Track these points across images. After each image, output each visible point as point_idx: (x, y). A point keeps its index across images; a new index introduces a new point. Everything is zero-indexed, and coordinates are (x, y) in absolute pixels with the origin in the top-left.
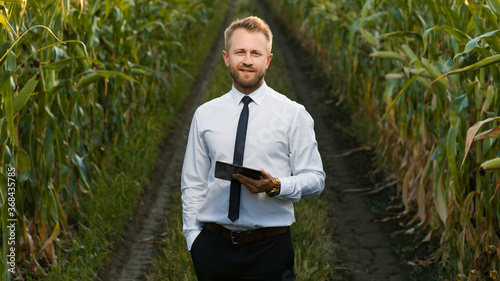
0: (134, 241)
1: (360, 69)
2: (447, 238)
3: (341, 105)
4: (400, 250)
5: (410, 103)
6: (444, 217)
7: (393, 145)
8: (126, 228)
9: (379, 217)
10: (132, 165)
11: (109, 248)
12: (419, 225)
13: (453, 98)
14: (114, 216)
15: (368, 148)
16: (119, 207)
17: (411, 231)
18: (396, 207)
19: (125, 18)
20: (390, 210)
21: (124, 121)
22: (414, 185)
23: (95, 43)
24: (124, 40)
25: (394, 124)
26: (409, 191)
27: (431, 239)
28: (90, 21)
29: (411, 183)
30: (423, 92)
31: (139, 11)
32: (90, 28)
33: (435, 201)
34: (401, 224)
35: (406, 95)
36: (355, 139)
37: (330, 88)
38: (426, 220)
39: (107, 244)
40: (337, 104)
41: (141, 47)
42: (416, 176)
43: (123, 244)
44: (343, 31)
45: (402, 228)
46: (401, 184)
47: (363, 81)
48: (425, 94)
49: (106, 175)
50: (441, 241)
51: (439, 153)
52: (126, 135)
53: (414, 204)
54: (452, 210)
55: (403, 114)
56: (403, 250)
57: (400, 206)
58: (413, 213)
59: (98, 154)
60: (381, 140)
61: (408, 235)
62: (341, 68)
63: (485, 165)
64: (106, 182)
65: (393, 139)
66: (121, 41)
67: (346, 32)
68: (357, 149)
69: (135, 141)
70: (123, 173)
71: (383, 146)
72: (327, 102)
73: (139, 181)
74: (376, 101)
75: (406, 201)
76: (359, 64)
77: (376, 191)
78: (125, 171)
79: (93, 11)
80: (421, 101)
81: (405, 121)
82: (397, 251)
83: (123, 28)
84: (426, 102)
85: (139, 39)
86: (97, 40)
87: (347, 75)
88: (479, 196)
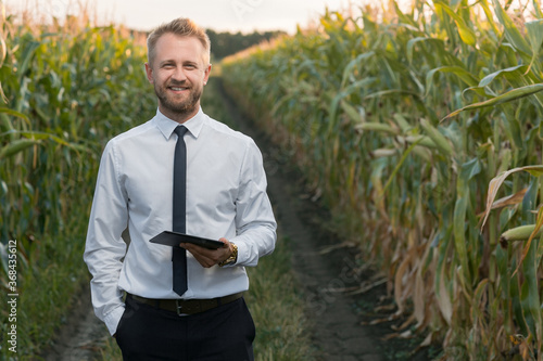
0: (66, 346)
1: (342, 155)
2: (451, 340)
3: (319, 199)
4: (394, 355)
5: (403, 184)
6: (448, 313)
7: (382, 236)
8: (57, 331)
9: (367, 319)
10: (67, 256)
11: (34, 351)
12: (417, 326)
13: (459, 167)
14: (42, 314)
15: (351, 244)
16: (49, 304)
17: (406, 334)
18: (386, 307)
19: (62, 85)
20: (379, 312)
21: (60, 209)
22: (409, 280)
23: (24, 107)
24: (62, 112)
25: (383, 212)
26: (403, 288)
27: (432, 342)
28: (18, 81)
29: (405, 279)
30: (421, 166)
31: (81, 81)
32: (18, 89)
33: (437, 297)
34: (393, 327)
35: (398, 175)
36: (335, 235)
37: (305, 182)
38: (425, 321)
39: (32, 346)
40: (314, 199)
41: (83, 123)
42: (410, 269)
43: (52, 348)
44: (321, 114)
45: (394, 331)
46: (393, 281)
47: (345, 169)
48: (423, 170)
49: (35, 268)
50: (445, 343)
51: (441, 237)
52: (61, 222)
53: (409, 303)
54: (458, 304)
55: (394, 198)
56: (398, 356)
57: (391, 307)
58: (407, 314)
59: (26, 242)
60: (367, 234)
61: (403, 339)
62: (319, 157)
63: (508, 234)
64: (35, 276)
65: (382, 230)
66: (58, 111)
67: (325, 114)
68: (338, 246)
69: (72, 230)
70: (55, 265)
71: (368, 240)
72: (303, 197)
73: (76, 276)
74: (361, 189)
75: (399, 300)
76: (340, 149)
77: (362, 290)
78: (58, 262)
79: (23, 70)
80: (417, 178)
81: (397, 206)
82: (390, 357)
83: (60, 97)
84: (424, 180)
85: (80, 113)
86: (27, 105)
87: (326, 164)
88: (494, 284)
